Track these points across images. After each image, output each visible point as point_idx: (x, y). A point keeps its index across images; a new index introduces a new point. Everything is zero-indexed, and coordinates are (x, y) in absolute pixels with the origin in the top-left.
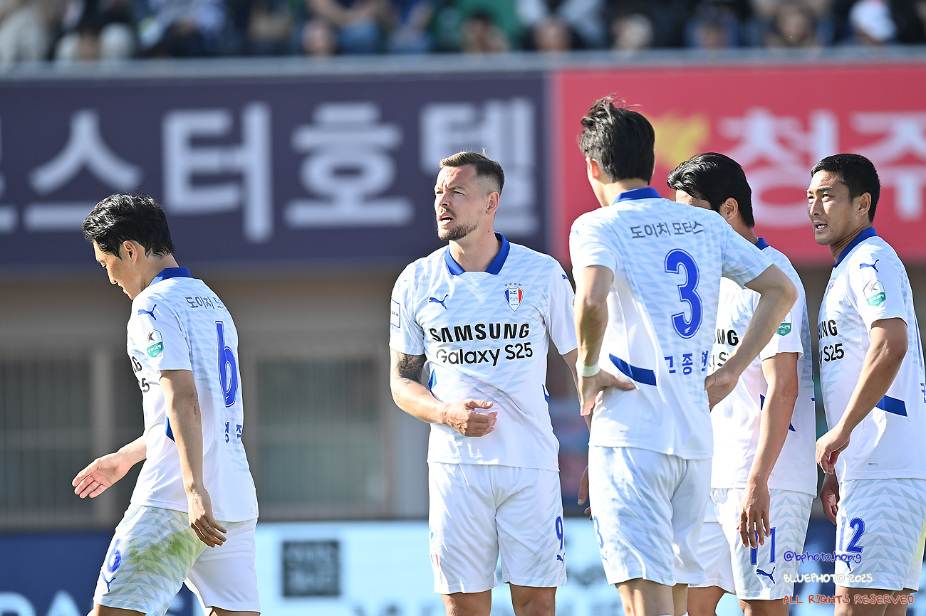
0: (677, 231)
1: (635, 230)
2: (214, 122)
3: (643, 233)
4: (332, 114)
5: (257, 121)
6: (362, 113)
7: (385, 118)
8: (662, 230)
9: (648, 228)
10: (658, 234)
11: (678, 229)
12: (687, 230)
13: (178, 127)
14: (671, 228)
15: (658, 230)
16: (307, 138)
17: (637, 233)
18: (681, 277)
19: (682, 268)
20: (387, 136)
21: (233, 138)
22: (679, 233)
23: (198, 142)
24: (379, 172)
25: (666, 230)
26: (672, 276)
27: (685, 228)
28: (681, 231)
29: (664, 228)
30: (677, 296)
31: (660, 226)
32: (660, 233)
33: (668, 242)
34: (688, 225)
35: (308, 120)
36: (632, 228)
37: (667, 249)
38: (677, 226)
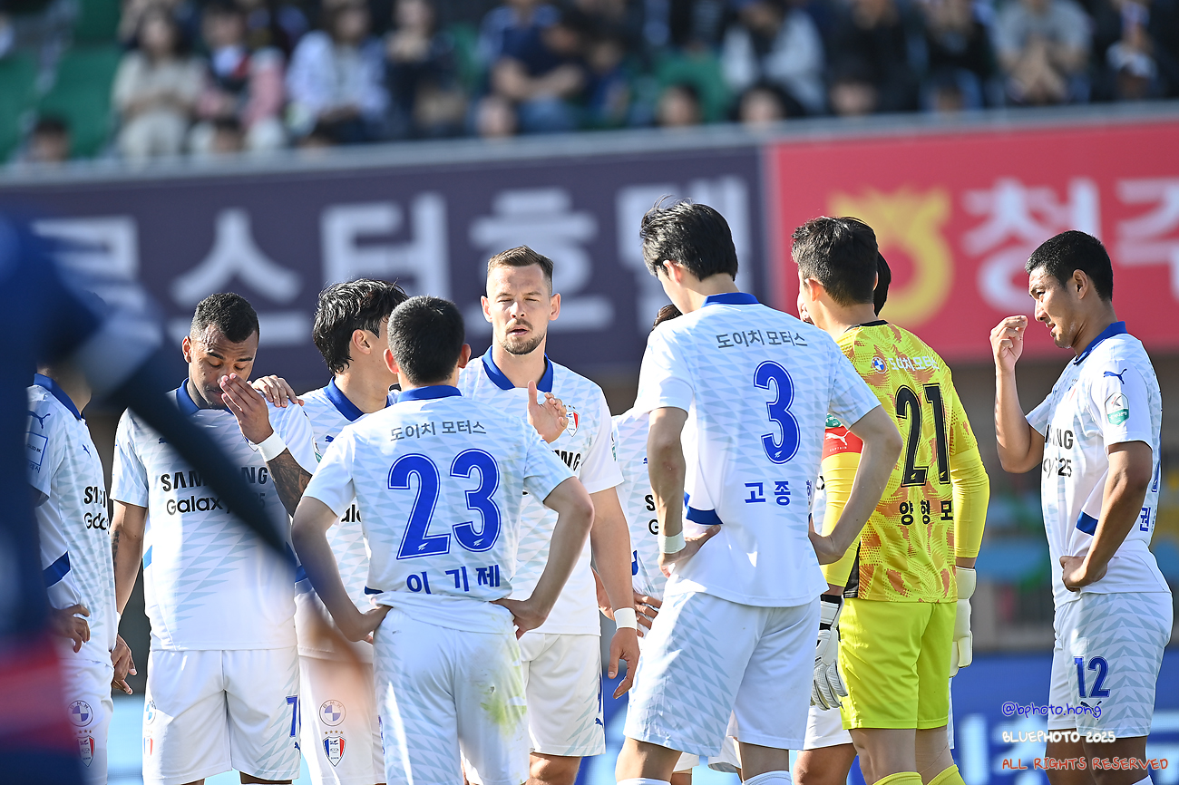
0: (772, 341)
1: (721, 339)
2: (380, 218)
3: (732, 342)
4: (516, 203)
5: (430, 215)
6: (549, 201)
7: (578, 205)
8: (754, 338)
9: (736, 336)
10: (749, 343)
11: (773, 339)
12: (785, 339)
13: (340, 225)
14: (765, 337)
15: (750, 338)
16: (487, 232)
17: (724, 342)
18: (771, 393)
19: (773, 383)
20: (579, 226)
21: (403, 235)
22: (774, 343)
23: (364, 241)
24: (571, 268)
25: (759, 338)
26: (761, 391)
27: (783, 337)
28: (776, 341)
29: (757, 336)
30: (765, 415)
31: (752, 333)
32: (752, 342)
33: (762, 353)
34: (787, 335)
35: (487, 210)
36: (718, 337)
37: (759, 360)
38: (772, 335)
